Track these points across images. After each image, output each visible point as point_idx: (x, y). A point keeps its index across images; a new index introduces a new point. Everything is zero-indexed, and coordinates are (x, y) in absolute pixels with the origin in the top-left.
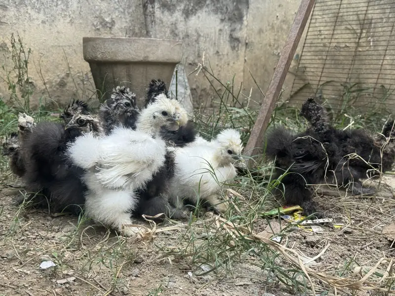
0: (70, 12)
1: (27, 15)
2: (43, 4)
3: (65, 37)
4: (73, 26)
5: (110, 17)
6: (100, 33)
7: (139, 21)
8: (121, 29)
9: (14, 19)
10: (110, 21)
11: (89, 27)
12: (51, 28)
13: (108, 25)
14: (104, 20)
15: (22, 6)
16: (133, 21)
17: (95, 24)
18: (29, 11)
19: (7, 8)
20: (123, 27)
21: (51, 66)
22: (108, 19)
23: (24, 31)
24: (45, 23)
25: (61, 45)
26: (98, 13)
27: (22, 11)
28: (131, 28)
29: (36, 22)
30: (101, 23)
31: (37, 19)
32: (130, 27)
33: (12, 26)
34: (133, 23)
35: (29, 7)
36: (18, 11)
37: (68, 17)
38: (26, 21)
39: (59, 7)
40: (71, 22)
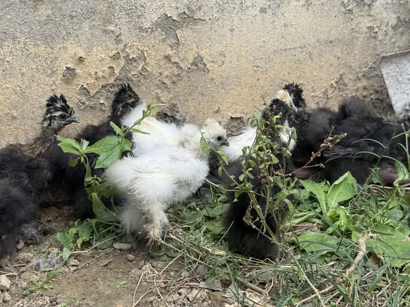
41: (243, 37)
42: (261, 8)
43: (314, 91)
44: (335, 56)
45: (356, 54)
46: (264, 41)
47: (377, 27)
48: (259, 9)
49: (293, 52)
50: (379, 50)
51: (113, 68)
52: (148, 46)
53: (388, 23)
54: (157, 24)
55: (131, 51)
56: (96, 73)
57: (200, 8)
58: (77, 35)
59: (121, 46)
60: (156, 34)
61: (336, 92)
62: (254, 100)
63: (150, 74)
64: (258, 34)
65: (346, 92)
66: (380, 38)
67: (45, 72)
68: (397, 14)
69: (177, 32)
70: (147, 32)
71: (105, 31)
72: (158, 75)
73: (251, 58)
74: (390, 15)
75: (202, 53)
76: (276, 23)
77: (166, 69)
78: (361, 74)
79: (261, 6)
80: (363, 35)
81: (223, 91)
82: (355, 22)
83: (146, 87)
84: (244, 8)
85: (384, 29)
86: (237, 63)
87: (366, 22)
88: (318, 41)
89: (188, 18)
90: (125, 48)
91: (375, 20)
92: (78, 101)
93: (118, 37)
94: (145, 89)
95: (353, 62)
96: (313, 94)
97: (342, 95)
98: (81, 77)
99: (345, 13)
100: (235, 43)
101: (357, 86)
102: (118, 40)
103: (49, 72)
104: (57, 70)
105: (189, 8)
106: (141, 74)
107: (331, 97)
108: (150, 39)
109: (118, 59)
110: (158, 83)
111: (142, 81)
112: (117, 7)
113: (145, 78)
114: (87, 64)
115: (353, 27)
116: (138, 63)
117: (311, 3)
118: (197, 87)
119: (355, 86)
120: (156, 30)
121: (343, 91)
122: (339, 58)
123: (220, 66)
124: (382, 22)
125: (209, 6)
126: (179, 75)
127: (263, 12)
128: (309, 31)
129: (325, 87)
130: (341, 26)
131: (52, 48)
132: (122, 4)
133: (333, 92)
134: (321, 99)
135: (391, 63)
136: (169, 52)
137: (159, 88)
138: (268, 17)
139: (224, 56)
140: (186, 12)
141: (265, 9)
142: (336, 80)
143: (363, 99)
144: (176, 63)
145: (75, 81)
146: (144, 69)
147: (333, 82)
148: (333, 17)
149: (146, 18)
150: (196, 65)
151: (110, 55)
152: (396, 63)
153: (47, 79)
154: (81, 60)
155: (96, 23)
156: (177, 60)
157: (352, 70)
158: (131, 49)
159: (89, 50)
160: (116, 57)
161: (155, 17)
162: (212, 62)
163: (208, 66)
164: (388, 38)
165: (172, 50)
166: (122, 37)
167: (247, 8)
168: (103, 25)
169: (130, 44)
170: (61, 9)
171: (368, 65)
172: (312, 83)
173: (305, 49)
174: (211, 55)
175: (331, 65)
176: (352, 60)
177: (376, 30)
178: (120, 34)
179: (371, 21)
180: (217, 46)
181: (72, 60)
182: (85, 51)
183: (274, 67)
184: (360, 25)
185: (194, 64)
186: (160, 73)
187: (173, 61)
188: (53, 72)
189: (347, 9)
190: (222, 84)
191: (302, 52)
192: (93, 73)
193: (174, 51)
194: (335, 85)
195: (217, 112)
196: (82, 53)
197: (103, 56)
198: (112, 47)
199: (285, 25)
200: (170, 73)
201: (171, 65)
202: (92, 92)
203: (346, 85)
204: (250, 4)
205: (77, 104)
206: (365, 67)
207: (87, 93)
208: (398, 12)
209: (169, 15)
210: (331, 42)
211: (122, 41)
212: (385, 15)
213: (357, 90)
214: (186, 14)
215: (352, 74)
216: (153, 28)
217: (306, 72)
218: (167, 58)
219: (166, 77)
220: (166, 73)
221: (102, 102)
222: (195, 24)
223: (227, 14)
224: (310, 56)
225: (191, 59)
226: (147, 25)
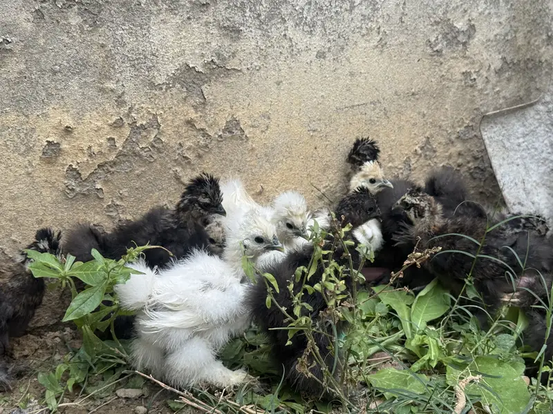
0: (380, 20)
1: (286, 44)
2: (321, 9)
3: (366, 83)
4: (385, 55)
5: (466, 18)
6: (441, 60)
7: (527, 17)
8: (487, 44)
9: (255, 57)
10: (465, 28)
11: (419, 49)
12: (338, 66)
13: (461, 38)
14: (452, 27)
15: (273, 22)
16: (514, 18)
17: (433, 39)
18: (290, 33)
19: (239, 31)
20: (492, 37)
21: (333, 155)
22: (460, 25)
23: (279, 83)
24: (324, 58)
25: (356, 103)
26: (440, 13)
27: (274, 33)
28: (509, 38)
29: (305, 57)
30: (445, 36)
31: (308, 49)
32: (507, 35)
33: (252, 74)
34: (512, 23)
35: (290, 24)
36: (266, 35)
37: (374, 33)
38: (282, 58)
39: (356, 11)
40: (382, 45)
41: (294, 92)
42: (318, 52)
43: (392, 160)
44: (419, 113)
45: (447, 109)
46: (322, 96)
47: (475, 72)
48: (315, 53)
49: (362, 109)
50: (479, 103)
51: (113, 139)
52: (163, 108)
53: (490, 66)
54: (175, 79)
55: (139, 116)
56: (90, 147)
57: (234, 55)
58: (62, 97)
59: (125, 110)
60: (173, 92)
61: (422, 160)
62: (311, 176)
63: (166, 146)
64: (315, 86)
65: (435, 160)
66: (480, 87)
67: (16, 150)
68: (502, 54)
69: (203, 88)
70: (161, 89)
71: (102, 90)
72: (177, 146)
73: (305, 119)
74: (493, 55)
75: (239, 115)
76: (339, 71)
77: (188, 138)
78: (455, 136)
79: (319, 49)
80: (457, 84)
81: (267, 166)
82: (446, 67)
83: (161, 164)
84: (294, 53)
85: (485, 74)
86: (287, 127)
87: (461, 67)
88: (396, 93)
89: (218, 69)
90: (130, 112)
91: (473, 63)
92: (64, 186)
93: (120, 97)
94: (159, 167)
95: (443, 121)
96: (390, 164)
97: (429, 165)
98: (69, 155)
99: (432, 56)
100: (284, 101)
101: (450, 152)
102: (120, 102)
103: (23, 148)
104: (34, 146)
105: (219, 55)
106: (153, 146)
107: (415, 168)
108: (165, 98)
109: (120, 127)
110: (177, 157)
111: (155, 157)
112: (118, 57)
113: (159, 151)
114: (77, 136)
115: (443, 73)
116: (149, 132)
117: (386, 44)
118: (232, 161)
119: (447, 152)
120: (174, 86)
121: (430, 159)
122: (424, 115)
123: (262, 131)
124: (481, 66)
125: (246, 51)
126: (206, 146)
127: (320, 57)
128: (384, 81)
129: (407, 154)
130: (427, 73)
131: (27, 116)
132: (126, 53)
133: (418, 160)
134: (401, 171)
135: (496, 124)
136: (193, 115)
137: (180, 164)
138: (328, 63)
139: (269, 118)
140: (216, 61)
141: (324, 53)
142: (420, 145)
143: (458, 168)
144: (203, 130)
145: (60, 160)
146: (157, 139)
147: (417, 148)
148: (416, 61)
149: (159, 70)
150: (230, 132)
151: (110, 122)
152: (502, 123)
153: (21, 158)
154: (68, 130)
155: (89, 80)
156: (203, 125)
157: (443, 130)
158: (138, 113)
159: (79, 117)
160: (118, 125)
161: (171, 69)
162: (253, 126)
163: (246, 132)
164: (490, 86)
165: (196, 113)
166: (126, 98)
167: (299, 52)
168: (99, 82)
169: (137, 107)
170: (38, 62)
171: (463, 122)
172: (389, 150)
173: (378, 105)
174: (250, 118)
175: (415, 124)
176: (442, 118)
177: (474, 76)
178: (123, 93)
179: (467, 65)
180: (258, 105)
181: (55, 131)
182: (73, 118)
183: (337, 130)
184: (451, 70)
185: (227, 130)
186: (180, 144)
187: (198, 127)
188: (29, 149)
189: (435, 49)
190: (266, 155)
191: (374, 109)
192: (85, 148)
193: (200, 114)
194: (420, 152)
195: (260, 193)
196: (69, 121)
197: (99, 124)
198: (112, 111)
199: (352, 74)
200: (194, 143)
201: (195, 133)
202: (85, 174)
203: (435, 152)
204: (303, 48)
205: (63, 191)
206: (460, 126)
207: (78, 176)
208: (504, 51)
209: (191, 66)
210: (413, 94)
211: (125, 102)
212: (485, 55)
213: (450, 157)
214: (215, 63)
215: (442, 136)
216: (169, 84)
217: (381, 135)
218: (190, 123)
219: (189, 149)
220: (188, 144)
221: (98, 186)
222: (227, 76)
223: (272, 61)
224: (385, 114)
225: (223, 124)
226: (160, 80)
